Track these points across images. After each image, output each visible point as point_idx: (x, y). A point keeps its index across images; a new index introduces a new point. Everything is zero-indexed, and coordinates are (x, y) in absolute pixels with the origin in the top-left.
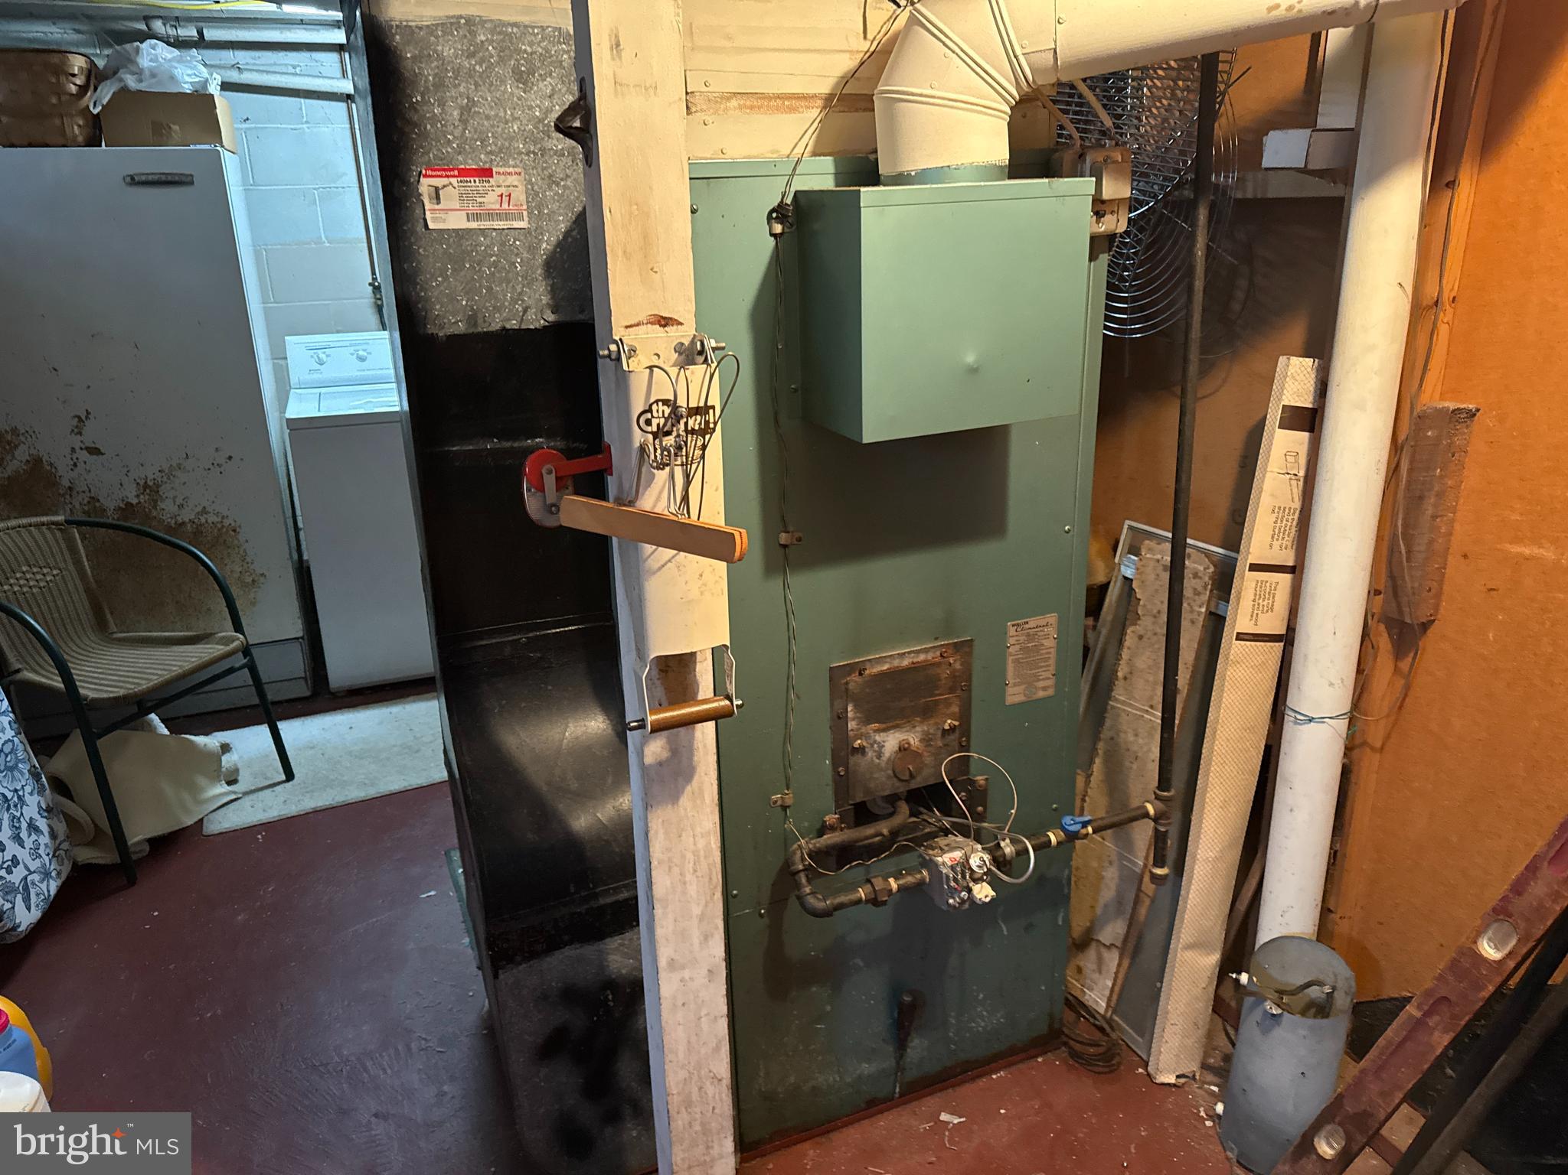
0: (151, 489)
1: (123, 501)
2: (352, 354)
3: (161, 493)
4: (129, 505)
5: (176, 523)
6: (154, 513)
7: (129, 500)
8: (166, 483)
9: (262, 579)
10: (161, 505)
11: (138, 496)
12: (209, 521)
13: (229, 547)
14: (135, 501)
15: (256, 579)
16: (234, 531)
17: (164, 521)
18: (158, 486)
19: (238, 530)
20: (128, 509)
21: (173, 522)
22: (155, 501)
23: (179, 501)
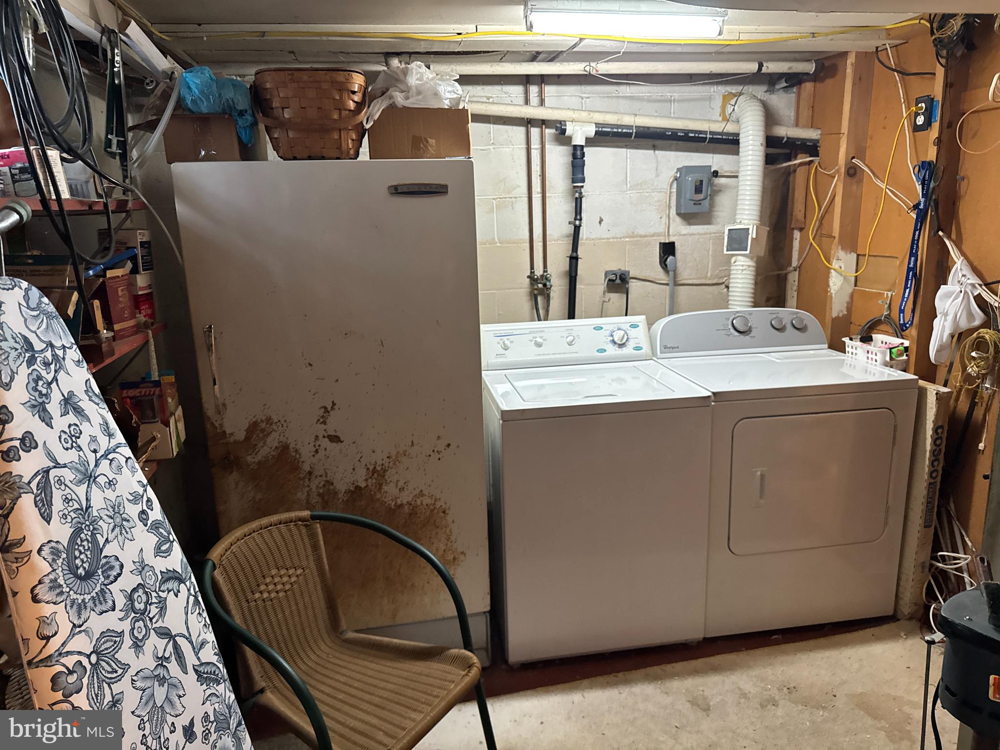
0: (378, 474)
1: (353, 484)
2: (531, 341)
3: (386, 477)
4: (358, 488)
5: (395, 505)
6: (378, 496)
7: (359, 484)
8: (392, 468)
9: (462, 557)
10: (385, 488)
11: (366, 480)
12: (424, 504)
13: (438, 527)
14: (363, 485)
15: (457, 556)
16: (444, 512)
17: (385, 503)
18: (385, 471)
19: (447, 512)
20: (356, 492)
21: (393, 504)
22: (381, 485)
23: (401, 484)
